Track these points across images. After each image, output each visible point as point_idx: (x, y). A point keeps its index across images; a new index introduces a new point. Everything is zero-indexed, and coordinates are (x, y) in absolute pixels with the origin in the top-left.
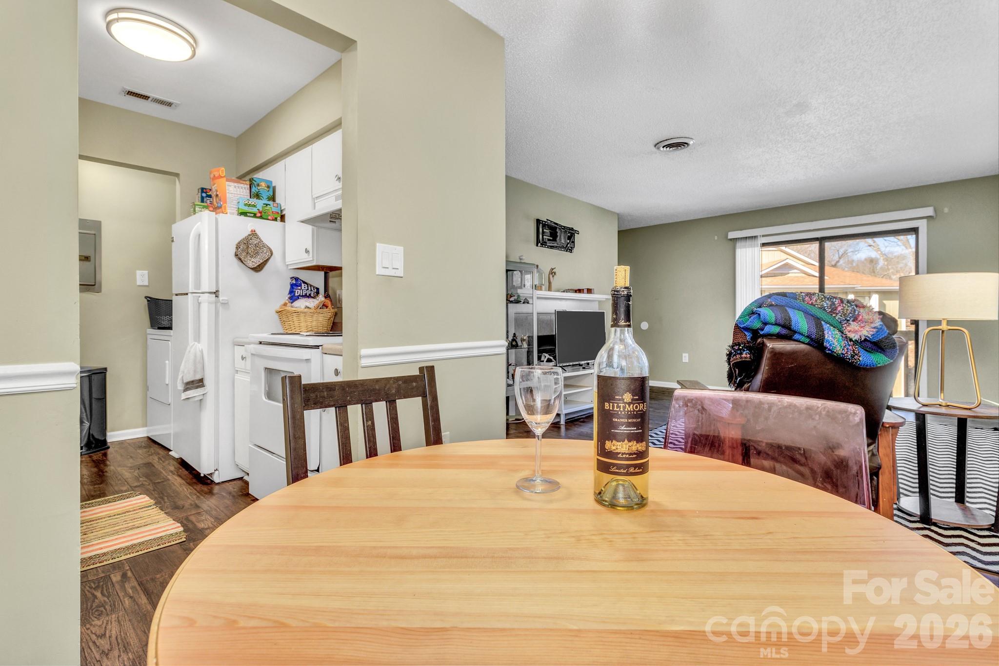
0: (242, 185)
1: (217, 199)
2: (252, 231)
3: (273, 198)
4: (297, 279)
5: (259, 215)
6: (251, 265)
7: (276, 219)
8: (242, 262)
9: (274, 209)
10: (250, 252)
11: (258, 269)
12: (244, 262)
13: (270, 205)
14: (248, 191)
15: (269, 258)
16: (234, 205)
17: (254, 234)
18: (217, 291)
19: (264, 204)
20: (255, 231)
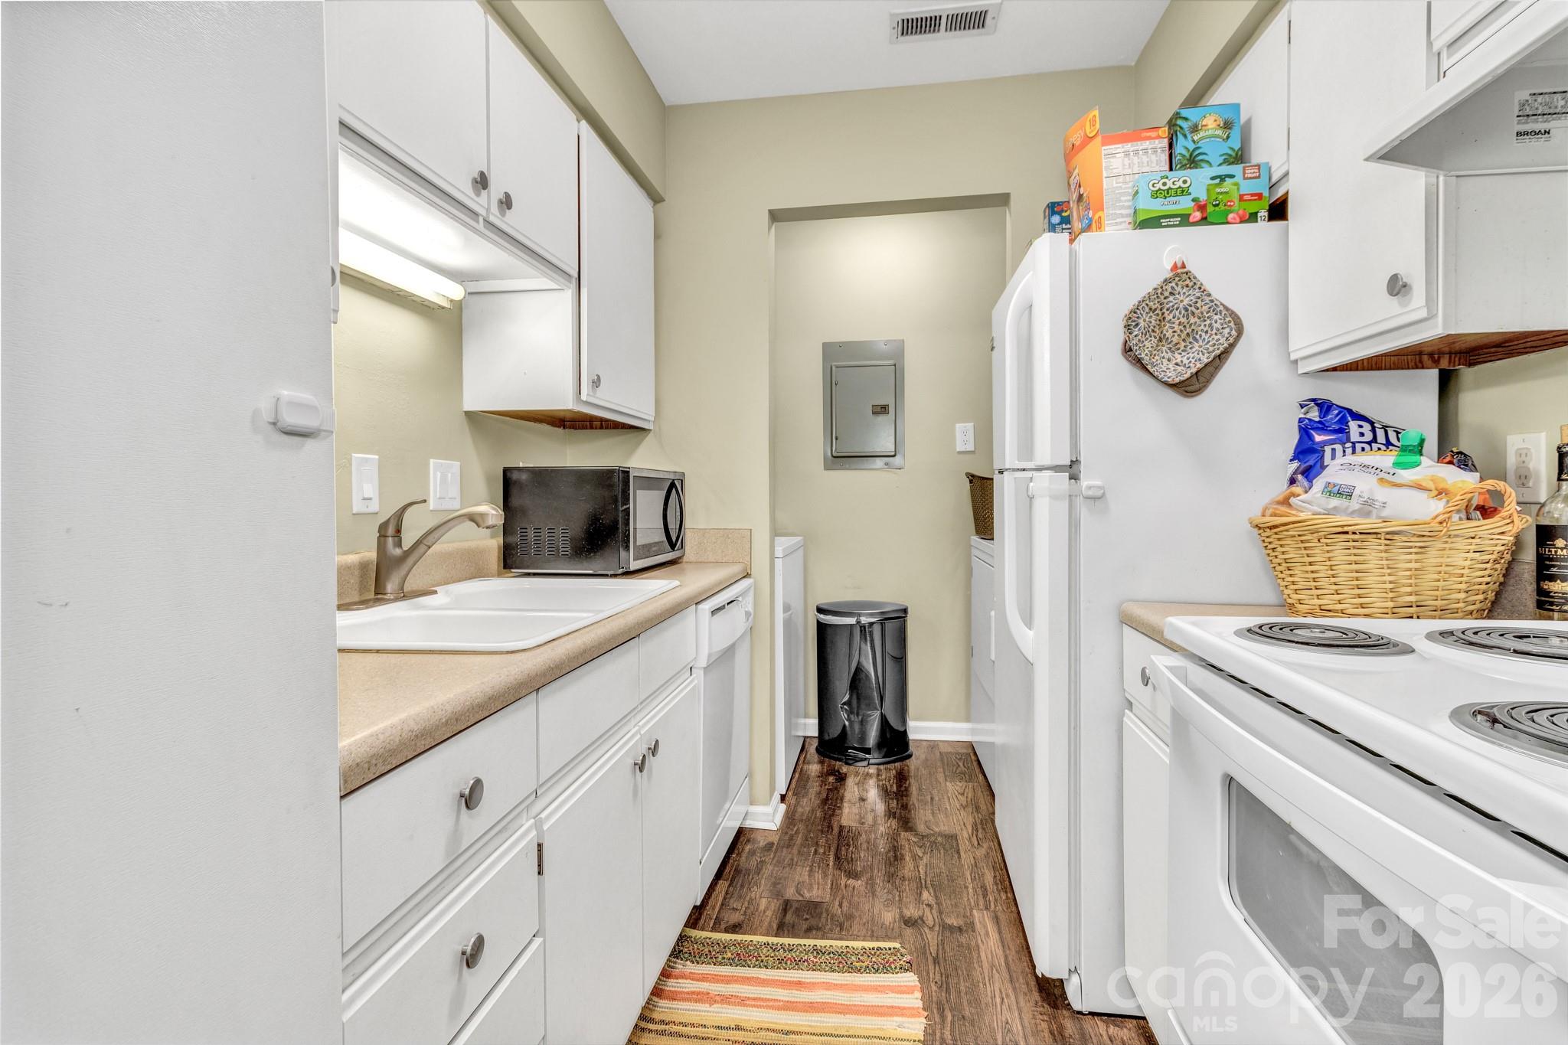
0: (1147, 144)
1: (1081, 208)
2: (1175, 267)
3: (1239, 157)
4: (1324, 406)
5: (1198, 215)
6: (1172, 375)
7: (1253, 217)
8: (1144, 368)
9: (1248, 188)
10: (1169, 334)
11: (1191, 386)
12: (1149, 367)
13: (1232, 176)
14: (1165, 157)
15: (1232, 346)
16: (1123, 207)
17: (1181, 274)
18: (1074, 463)
19: (1213, 178)
20: (1183, 266)
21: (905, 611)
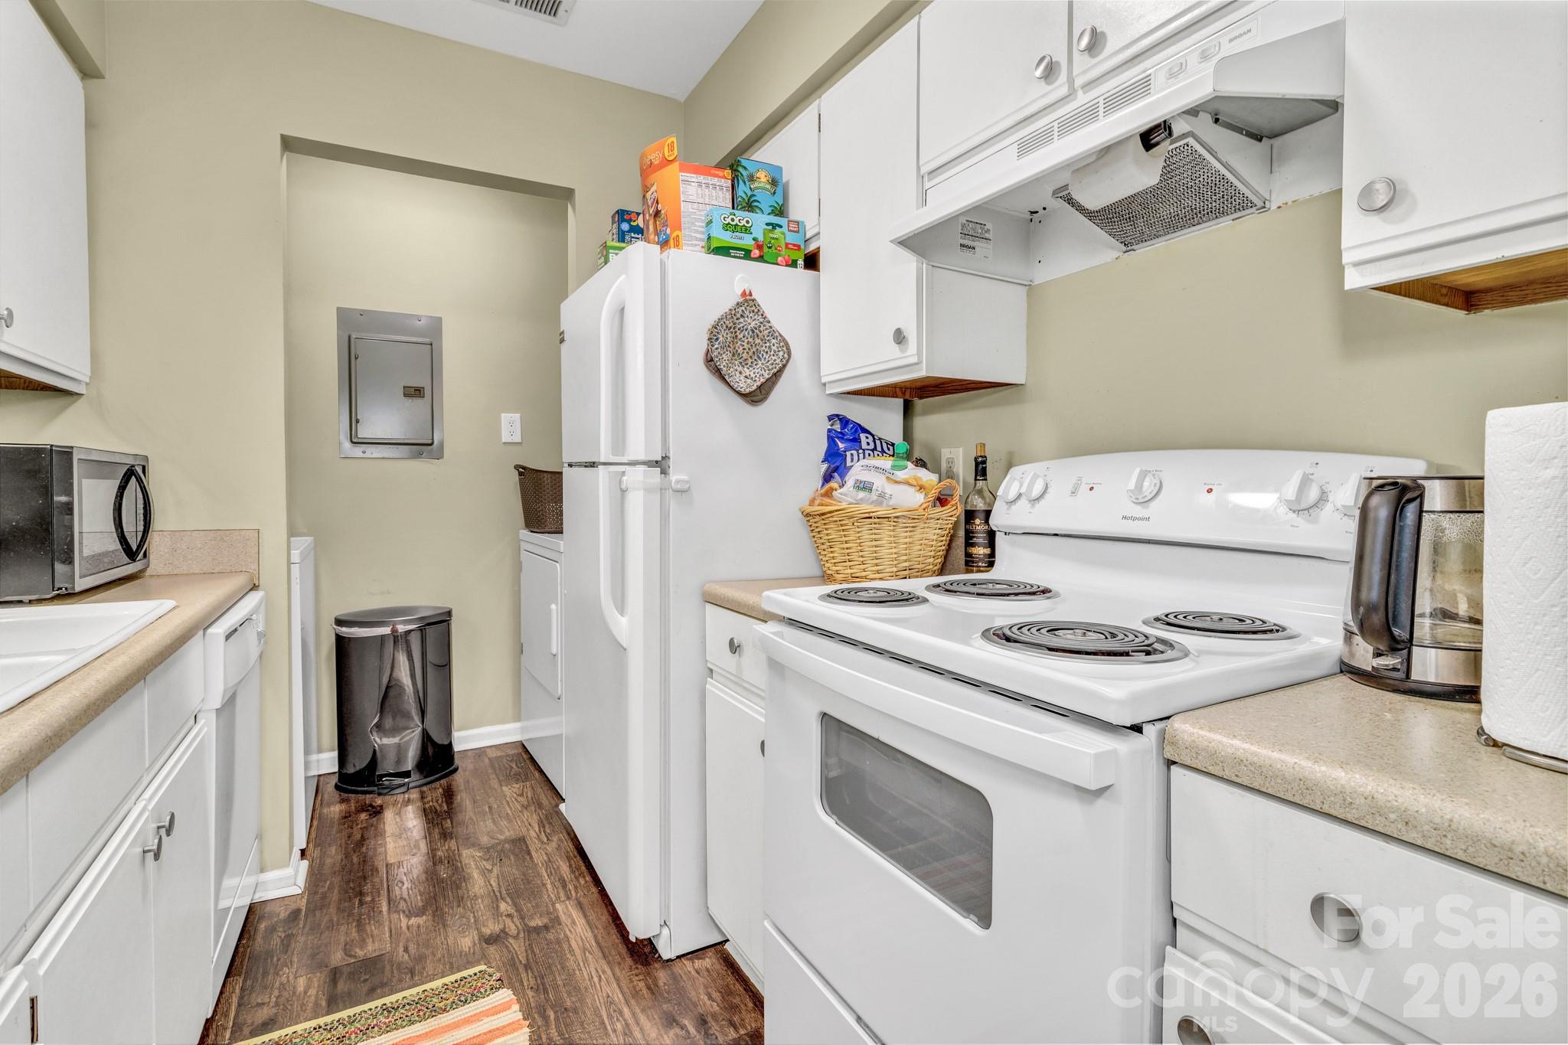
0: (715, 181)
1: (658, 223)
2: (744, 294)
3: (781, 211)
4: (845, 421)
5: (756, 253)
6: (744, 386)
7: (793, 264)
8: (722, 378)
9: (791, 238)
10: (740, 351)
11: (756, 397)
12: (726, 377)
13: (781, 227)
14: (729, 196)
15: (784, 366)
16: (697, 232)
17: (748, 300)
18: (665, 459)
19: (767, 224)
20: (751, 295)
21: (449, 613)
